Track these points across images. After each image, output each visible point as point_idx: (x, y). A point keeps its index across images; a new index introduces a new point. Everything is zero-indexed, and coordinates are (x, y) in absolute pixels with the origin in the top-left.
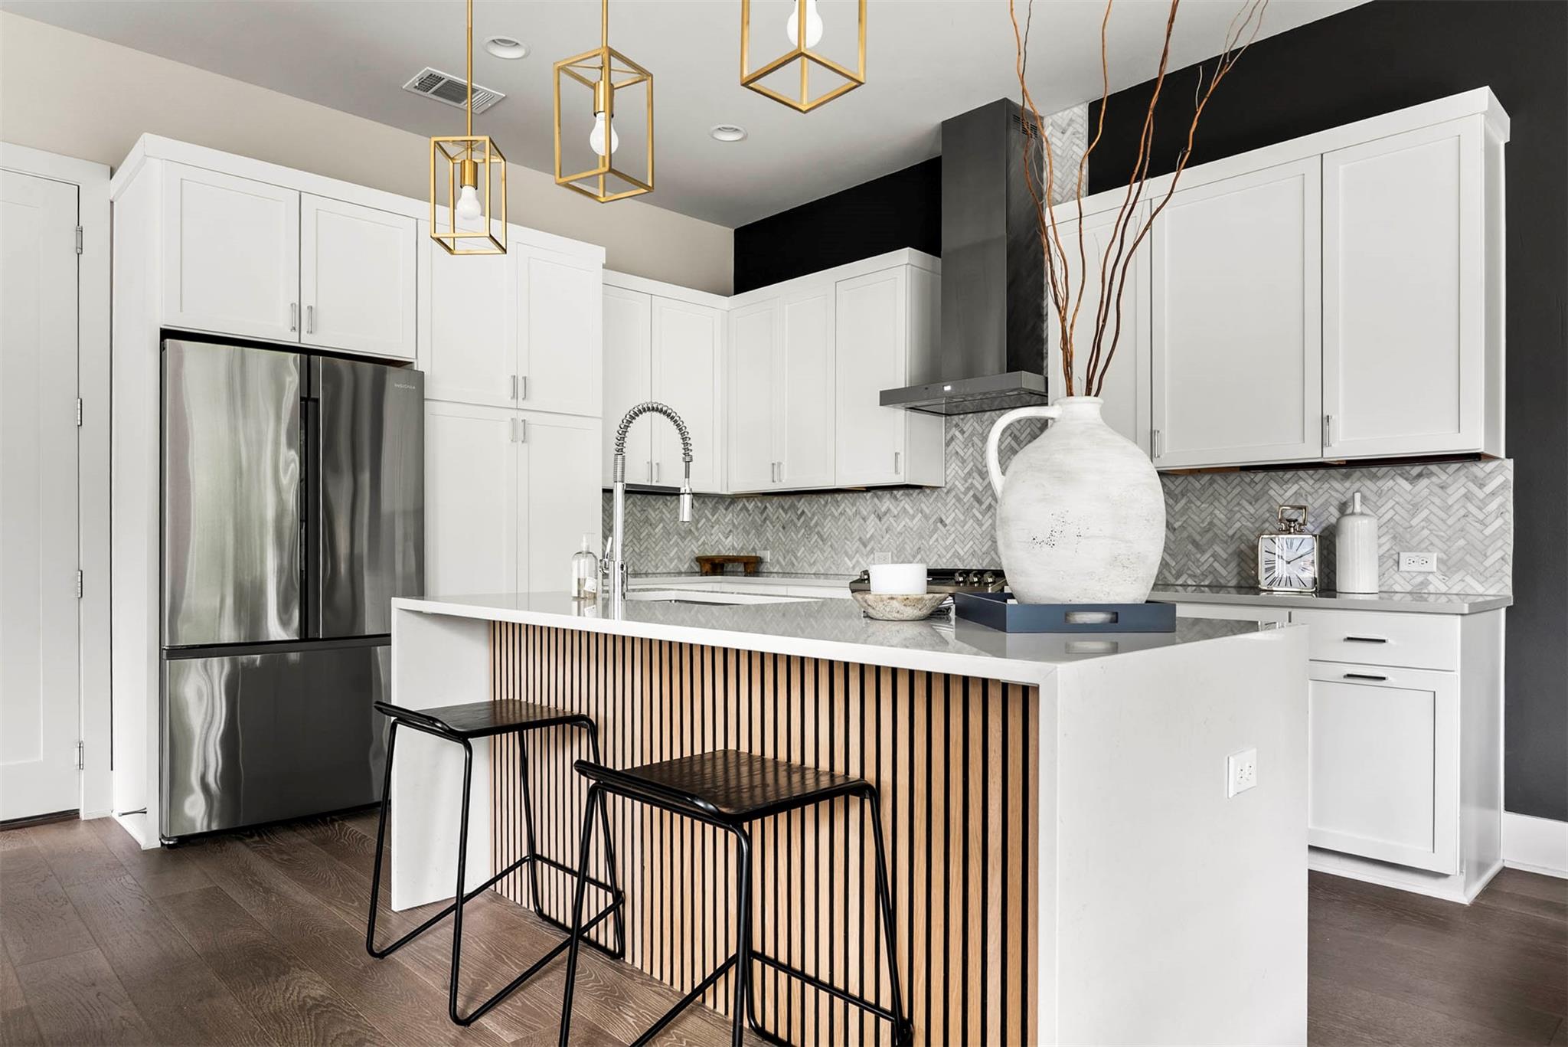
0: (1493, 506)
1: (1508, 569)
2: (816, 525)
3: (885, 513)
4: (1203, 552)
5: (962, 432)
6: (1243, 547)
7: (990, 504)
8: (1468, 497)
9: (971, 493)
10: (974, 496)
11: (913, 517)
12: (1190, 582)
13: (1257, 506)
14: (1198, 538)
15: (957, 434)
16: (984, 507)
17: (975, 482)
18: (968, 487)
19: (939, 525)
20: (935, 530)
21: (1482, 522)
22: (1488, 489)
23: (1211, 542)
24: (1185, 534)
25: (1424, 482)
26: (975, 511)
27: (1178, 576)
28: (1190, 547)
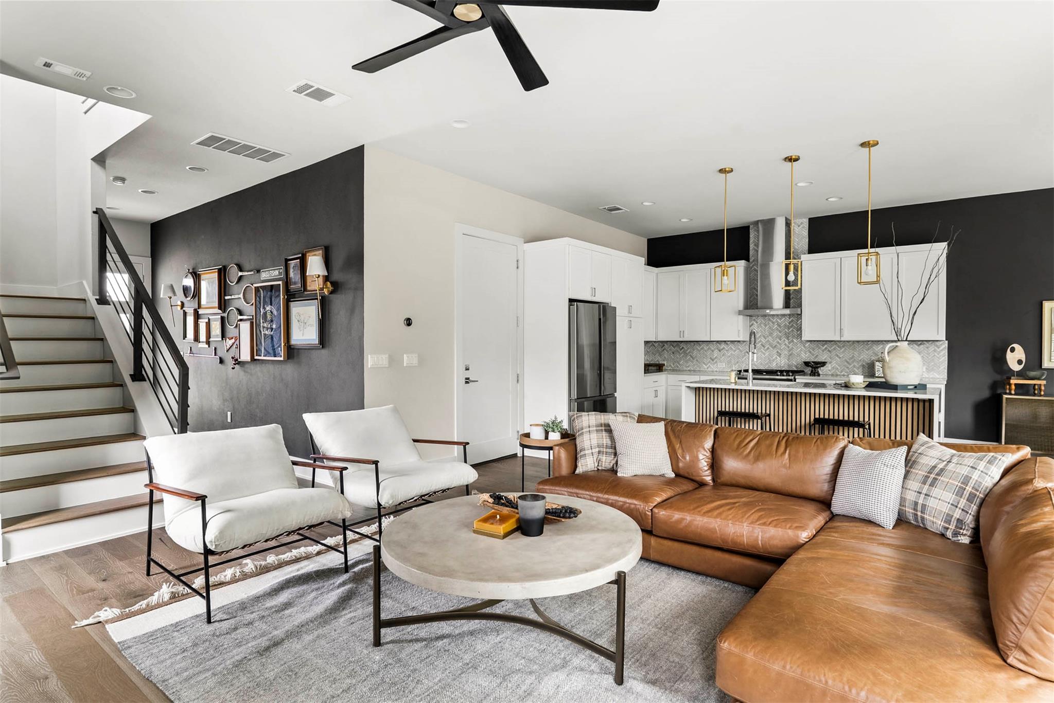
0: (942, 354)
1: (946, 371)
2: (689, 352)
3: (722, 349)
4: (850, 365)
5: (757, 322)
6: (864, 364)
8: (935, 351)
9: (760, 343)
10: (762, 344)
11: (735, 351)
12: (846, 374)
13: (869, 351)
14: (848, 360)
15: (755, 323)
20: (745, 355)
21: (938, 358)
22: (941, 348)
23: (853, 362)
24: (844, 359)
25: (922, 346)
26: (762, 350)
27: (841, 372)
28: (846, 363)
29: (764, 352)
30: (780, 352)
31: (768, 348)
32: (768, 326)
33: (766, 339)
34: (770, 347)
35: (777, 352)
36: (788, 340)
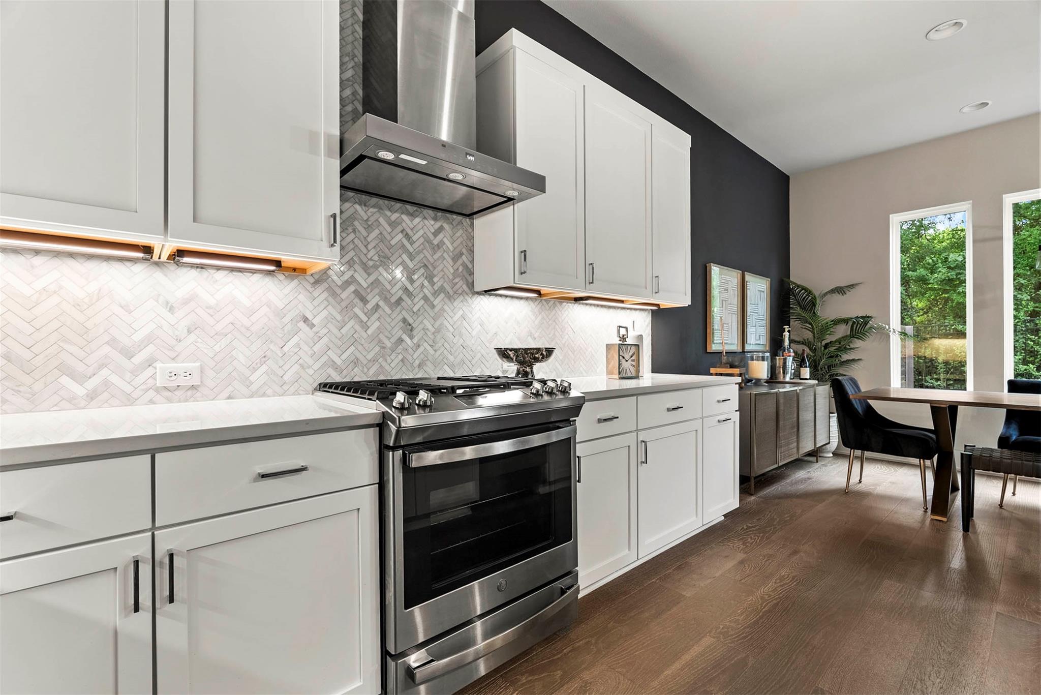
7: (377, 305)
9: (352, 288)
10: (356, 292)
16: (370, 306)
17: (357, 276)
18: (347, 281)
19: (301, 325)
26: (357, 310)
29: (365, 319)
30: (411, 321)
31: (377, 306)
32: (377, 232)
33: (369, 275)
34: (381, 303)
35: (404, 320)
36: (432, 284)
